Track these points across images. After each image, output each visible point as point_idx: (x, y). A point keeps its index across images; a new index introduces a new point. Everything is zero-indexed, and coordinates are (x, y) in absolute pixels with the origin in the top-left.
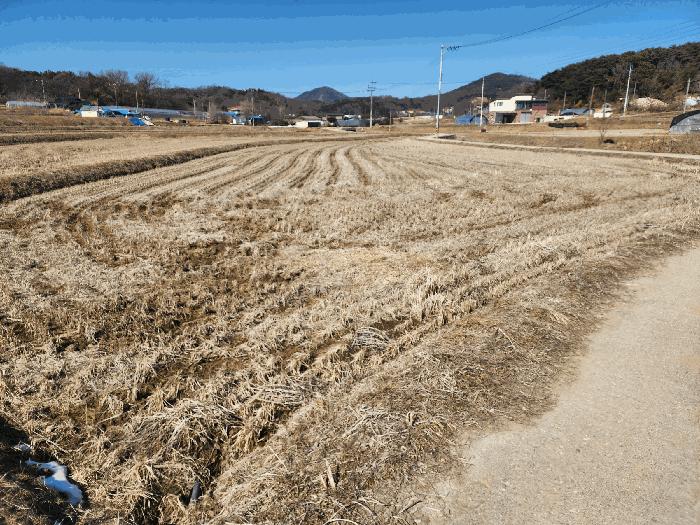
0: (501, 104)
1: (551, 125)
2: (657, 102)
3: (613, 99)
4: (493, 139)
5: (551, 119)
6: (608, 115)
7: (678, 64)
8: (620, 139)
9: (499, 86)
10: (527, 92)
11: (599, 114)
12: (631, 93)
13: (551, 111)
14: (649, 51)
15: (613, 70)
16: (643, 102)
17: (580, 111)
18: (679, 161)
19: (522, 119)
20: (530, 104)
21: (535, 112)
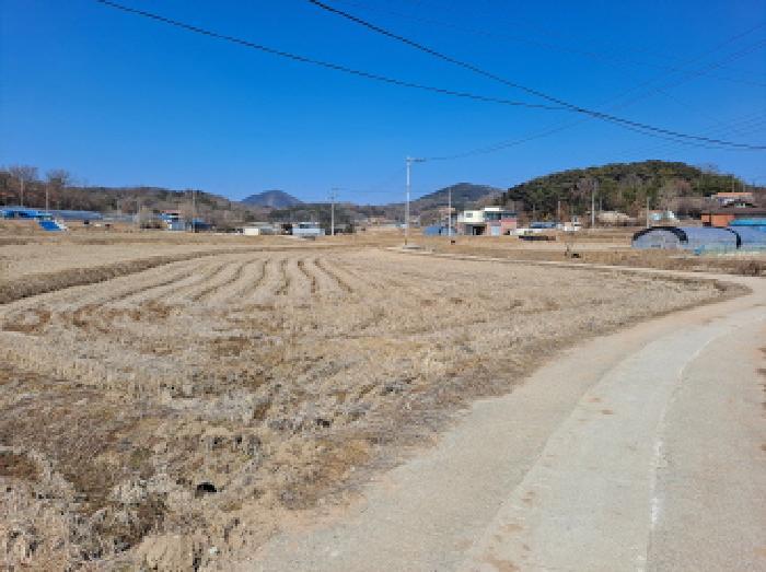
1: (521, 237)
2: (624, 217)
3: (580, 213)
4: (464, 251)
5: (521, 231)
6: (576, 229)
7: (639, 181)
8: (588, 253)
11: (567, 227)
12: (597, 209)
13: (521, 224)
14: (612, 167)
15: (578, 184)
16: (610, 216)
17: (549, 224)
19: (493, 231)
20: (499, 215)
21: (506, 224)
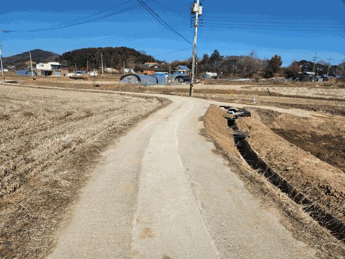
0: (43, 66)
1: (71, 77)
2: (114, 70)
3: (97, 67)
4: (39, 83)
5: (71, 75)
6: (96, 74)
7: (119, 55)
8: (103, 85)
9: (40, 56)
10: (56, 60)
11: (92, 74)
12: (104, 66)
13: (70, 71)
14: (108, 48)
15: (95, 54)
16: (109, 70)
17: (84, 72)
18: (124, 94)
20: (59, 67)
21: (63, 71)
